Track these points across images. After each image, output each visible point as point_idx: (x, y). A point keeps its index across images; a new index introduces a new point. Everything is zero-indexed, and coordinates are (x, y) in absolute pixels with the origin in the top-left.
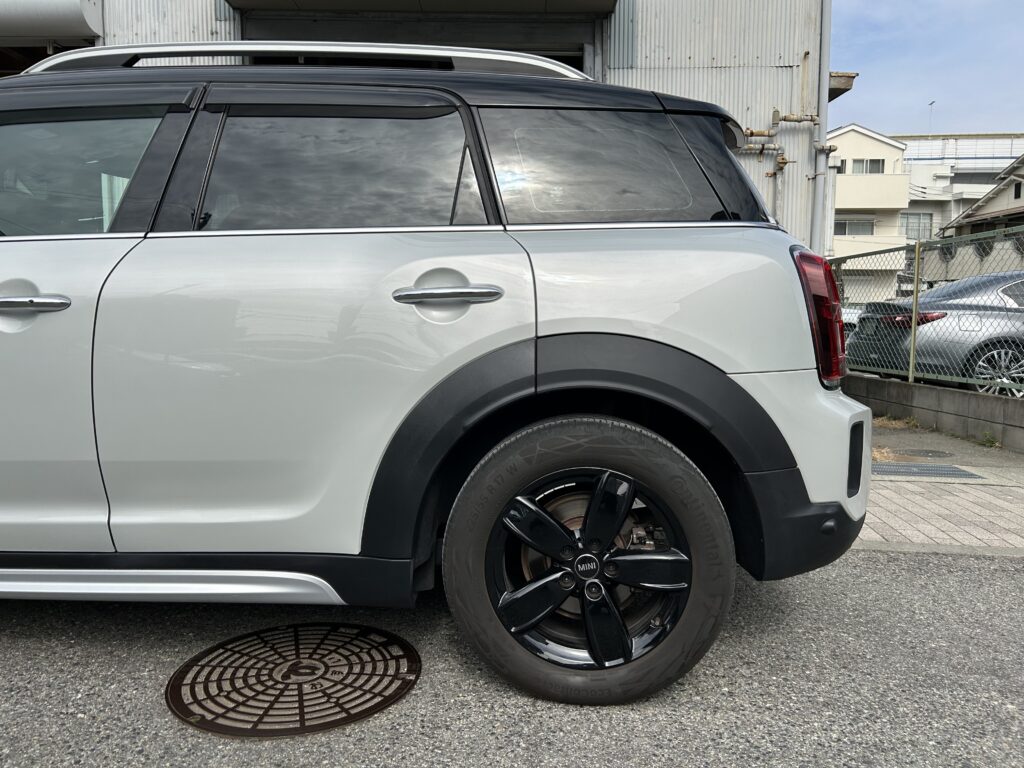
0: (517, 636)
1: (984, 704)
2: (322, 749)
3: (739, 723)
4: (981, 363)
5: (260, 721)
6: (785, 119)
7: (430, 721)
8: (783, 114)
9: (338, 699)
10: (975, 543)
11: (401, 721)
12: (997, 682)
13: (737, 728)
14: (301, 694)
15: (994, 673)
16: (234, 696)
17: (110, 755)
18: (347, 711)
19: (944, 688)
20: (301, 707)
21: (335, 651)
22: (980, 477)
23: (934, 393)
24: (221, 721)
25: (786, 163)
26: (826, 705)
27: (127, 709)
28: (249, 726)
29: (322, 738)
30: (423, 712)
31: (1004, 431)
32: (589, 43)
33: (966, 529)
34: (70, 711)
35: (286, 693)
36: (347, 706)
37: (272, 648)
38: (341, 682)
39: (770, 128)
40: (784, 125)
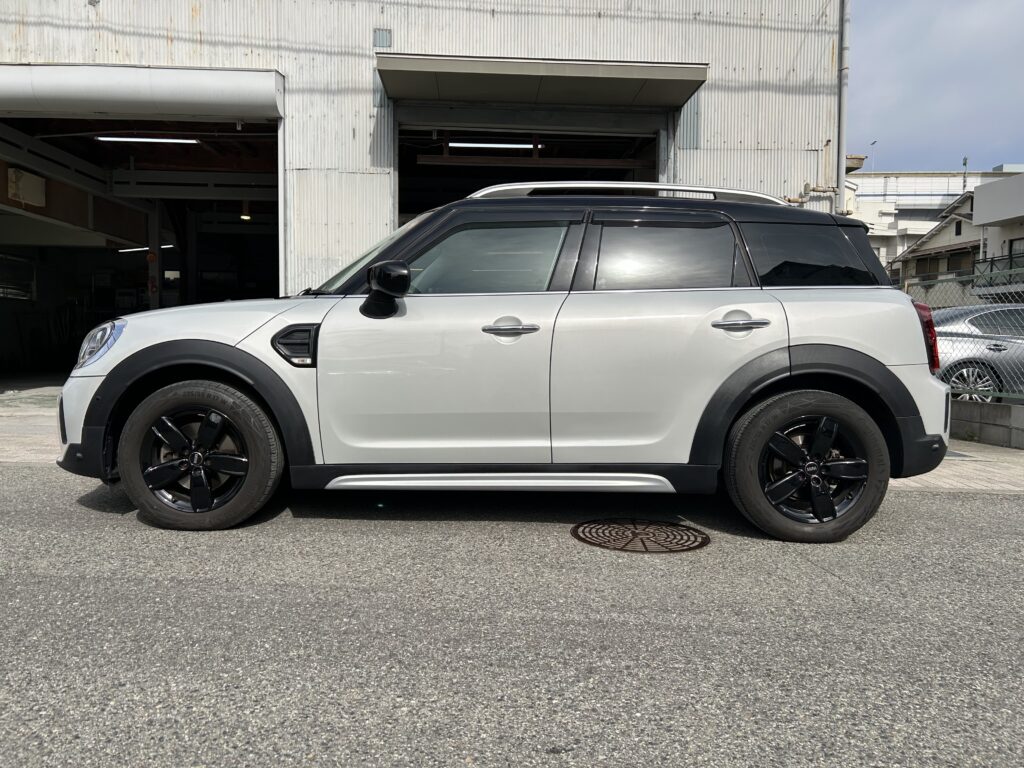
0: (776, 507)
4: (953, 379)
5: (647, 549)
6: (814, 190)
8: (812, 187)
22: (971, 457)
31: (981, 429)
32: (664, 129)
33: (976, 482)
38: (668, 537)
39: (801, 196)
40: (812, 194)
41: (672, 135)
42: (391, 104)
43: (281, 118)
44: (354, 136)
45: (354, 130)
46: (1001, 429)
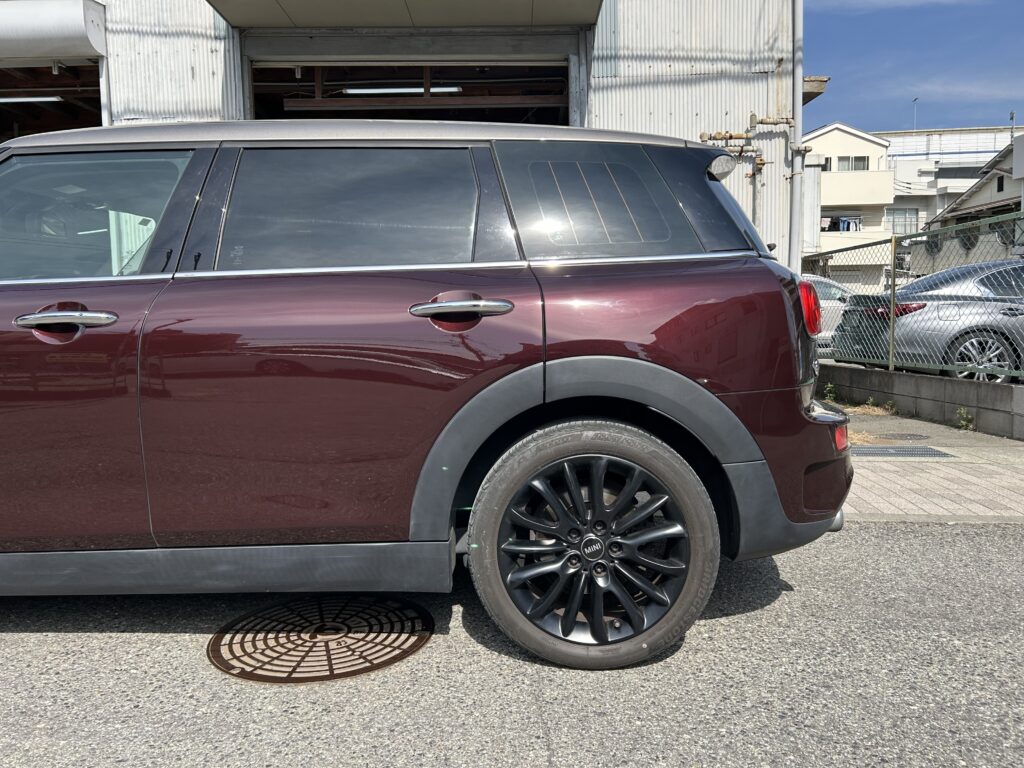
1: (933, 641)
2: (351, 690)
3: (717, 660)
5: (294, 671)
6: (762, 123)
7: (444, 667)
8: (760, 117)
9: (362, 652)
10: (941, 512)
11: (420, 667)
12: (947, 623)
13: (715, 664)
14: (328, 650)
15: (946, 617)
16: (268, 652)
17: (166, 701)
18: (370, 661)
19: (899, 629)
20: (329, 659)
21: (355, 615)
22: (952, 456)
23: (913, 380)
24: (259, 672)
25: (764, 164)
26: (794, 644)
27: (175, 665)
28: (285, 675)
29: (349, 682)
30: (438, 660)
31: (978, 414)
32: (574, 54)
33: (935, 500)
34: (123, 668)
35: (314, 649)
36: (369, 658)
37: (298, 615)
38: (363, 639)
39: (747, 131)
40: (761, 128)
41: (584, 61)
42: (236, 35)
43: (102, 57)
44: (193, 77)
45: (193, 68)
46: (1001, 414)
